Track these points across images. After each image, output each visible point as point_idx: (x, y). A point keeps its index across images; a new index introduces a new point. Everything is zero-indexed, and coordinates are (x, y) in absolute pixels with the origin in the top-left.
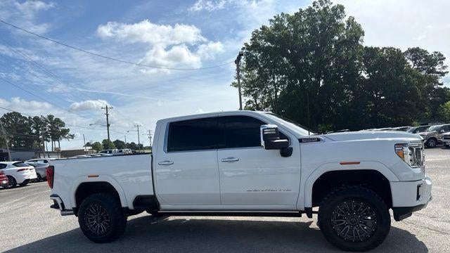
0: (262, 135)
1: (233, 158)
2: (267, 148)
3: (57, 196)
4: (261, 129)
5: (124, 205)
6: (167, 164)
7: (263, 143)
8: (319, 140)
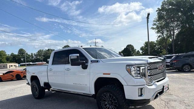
1: (68, 69)
2: (72, 65)
3: (27, 80)
4: (70, 56)
5: (41, 85)
6: (51, 70)
8: (97, 61)
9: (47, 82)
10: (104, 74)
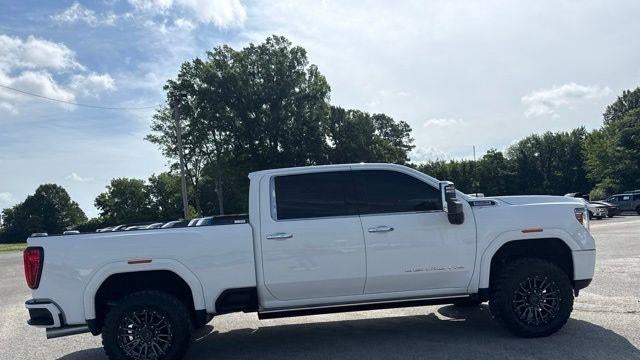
0: (443, 194)
1: (384, 227)
3: (48, 302)
4: (443, 185)
5: (198, 307)
6: (282, 237)
7: (445, 204)
8: (493, 203)
10: (524, 232)
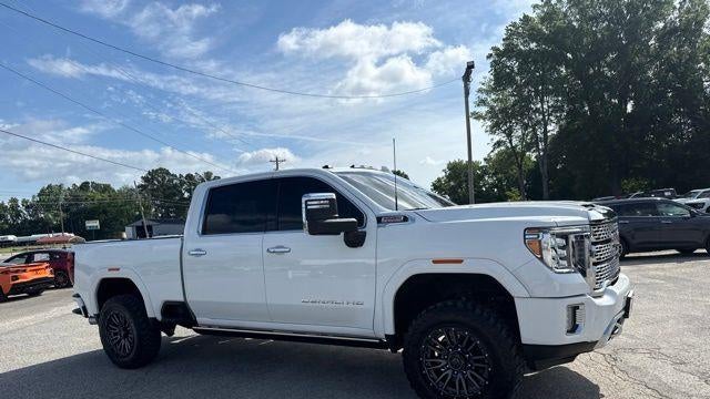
0: (304, 210)
1: (282, 247)
2: (313, 232)
4: (304, 200)
5: (150, 315)
6: (198, 254)
7: (306, 223)
8: (405, 219)
9: (182, 299)
10: (435, 262)
